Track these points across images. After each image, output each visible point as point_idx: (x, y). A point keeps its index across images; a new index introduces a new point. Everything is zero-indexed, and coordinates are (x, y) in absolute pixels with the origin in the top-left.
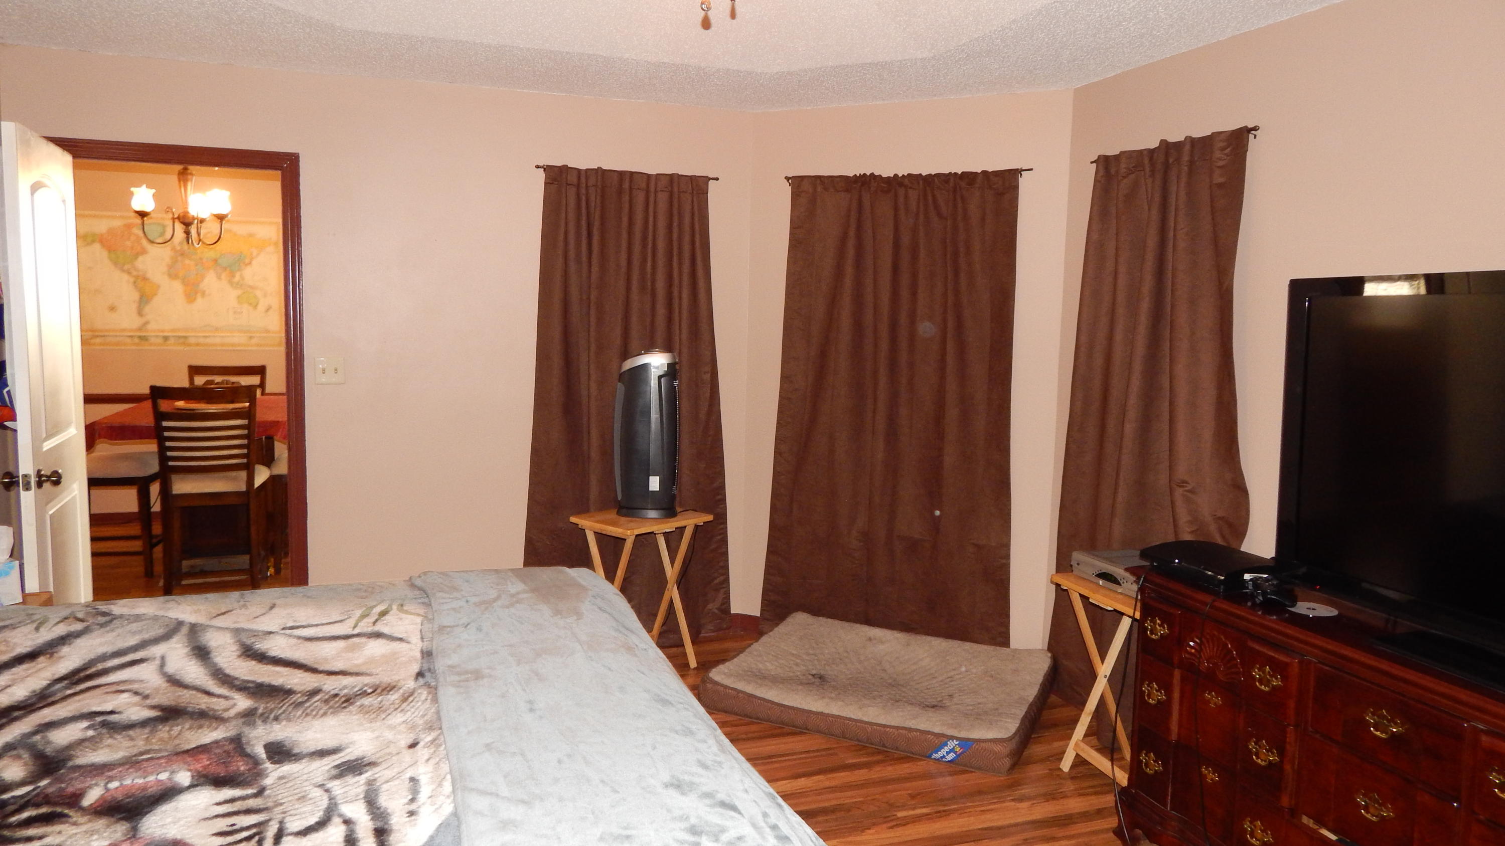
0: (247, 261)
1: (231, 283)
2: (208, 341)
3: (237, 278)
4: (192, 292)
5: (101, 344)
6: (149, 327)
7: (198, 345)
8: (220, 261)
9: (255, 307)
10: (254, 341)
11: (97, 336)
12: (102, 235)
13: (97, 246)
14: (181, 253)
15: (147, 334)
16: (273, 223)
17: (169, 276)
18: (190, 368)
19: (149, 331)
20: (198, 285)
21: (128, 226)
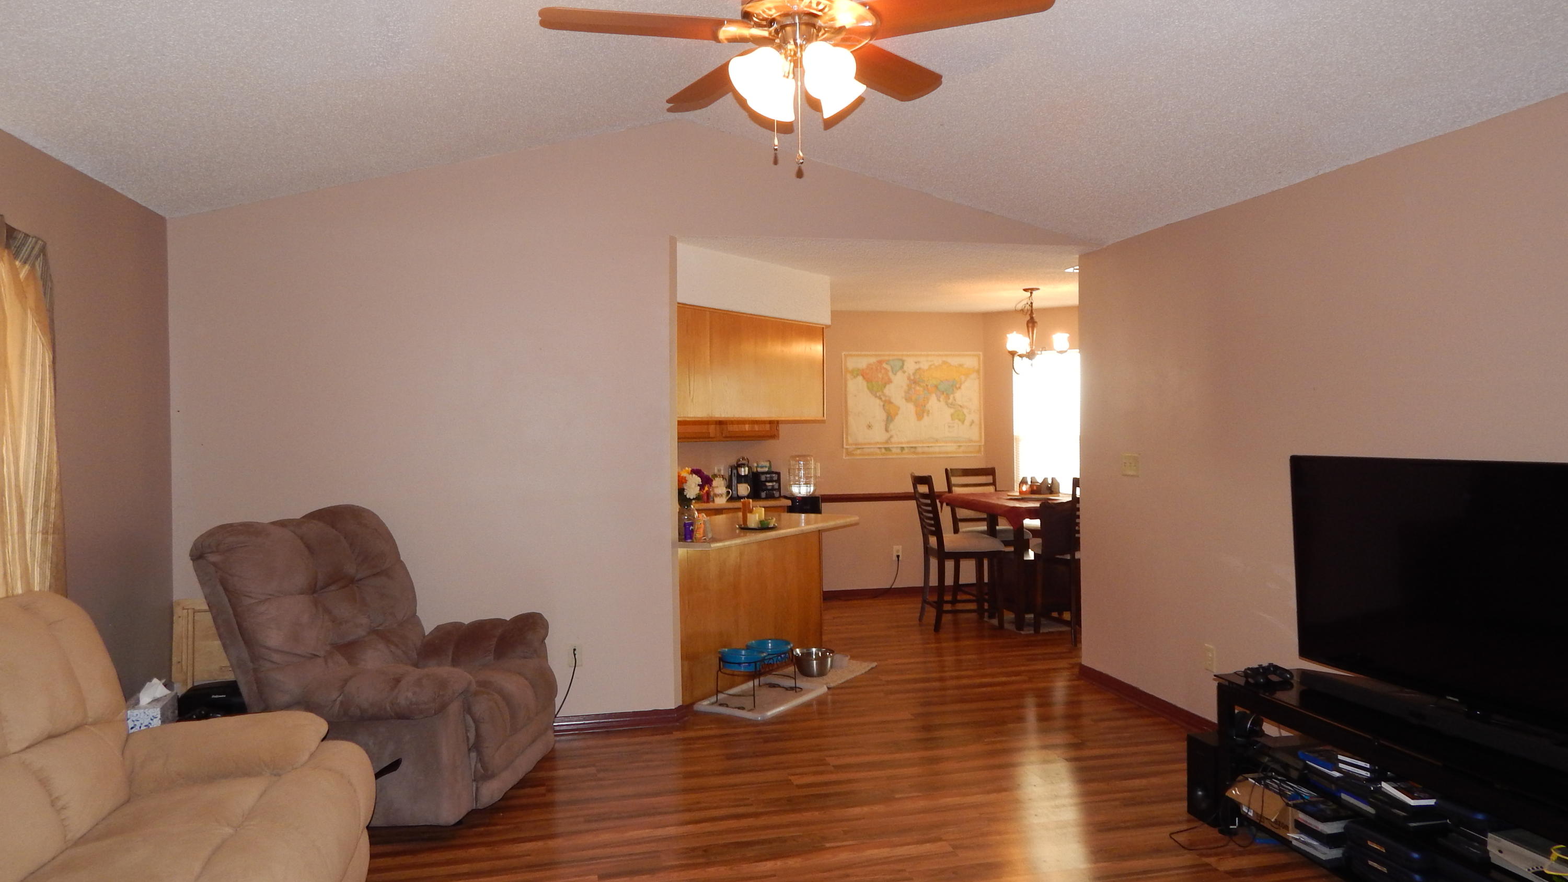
0: (958, 386)
1: (947, 404)
2: (931, 450)
3: (950, 401)
4: (921, 411)
5: (860, 455)
6: (893, 440)
7: (923, 453)
8: (939, 386)
9: (963, 423)
10: (962, 449)
11: (859, 448)
12: (863, 370)
13: (860, 378)
14: (914, 381)
15: (890, 446)
16: (975, 355)
17: (906, 399)
18: (946, 470)
19: (892, 443)
20: (925, 406)
21: (880, 362)
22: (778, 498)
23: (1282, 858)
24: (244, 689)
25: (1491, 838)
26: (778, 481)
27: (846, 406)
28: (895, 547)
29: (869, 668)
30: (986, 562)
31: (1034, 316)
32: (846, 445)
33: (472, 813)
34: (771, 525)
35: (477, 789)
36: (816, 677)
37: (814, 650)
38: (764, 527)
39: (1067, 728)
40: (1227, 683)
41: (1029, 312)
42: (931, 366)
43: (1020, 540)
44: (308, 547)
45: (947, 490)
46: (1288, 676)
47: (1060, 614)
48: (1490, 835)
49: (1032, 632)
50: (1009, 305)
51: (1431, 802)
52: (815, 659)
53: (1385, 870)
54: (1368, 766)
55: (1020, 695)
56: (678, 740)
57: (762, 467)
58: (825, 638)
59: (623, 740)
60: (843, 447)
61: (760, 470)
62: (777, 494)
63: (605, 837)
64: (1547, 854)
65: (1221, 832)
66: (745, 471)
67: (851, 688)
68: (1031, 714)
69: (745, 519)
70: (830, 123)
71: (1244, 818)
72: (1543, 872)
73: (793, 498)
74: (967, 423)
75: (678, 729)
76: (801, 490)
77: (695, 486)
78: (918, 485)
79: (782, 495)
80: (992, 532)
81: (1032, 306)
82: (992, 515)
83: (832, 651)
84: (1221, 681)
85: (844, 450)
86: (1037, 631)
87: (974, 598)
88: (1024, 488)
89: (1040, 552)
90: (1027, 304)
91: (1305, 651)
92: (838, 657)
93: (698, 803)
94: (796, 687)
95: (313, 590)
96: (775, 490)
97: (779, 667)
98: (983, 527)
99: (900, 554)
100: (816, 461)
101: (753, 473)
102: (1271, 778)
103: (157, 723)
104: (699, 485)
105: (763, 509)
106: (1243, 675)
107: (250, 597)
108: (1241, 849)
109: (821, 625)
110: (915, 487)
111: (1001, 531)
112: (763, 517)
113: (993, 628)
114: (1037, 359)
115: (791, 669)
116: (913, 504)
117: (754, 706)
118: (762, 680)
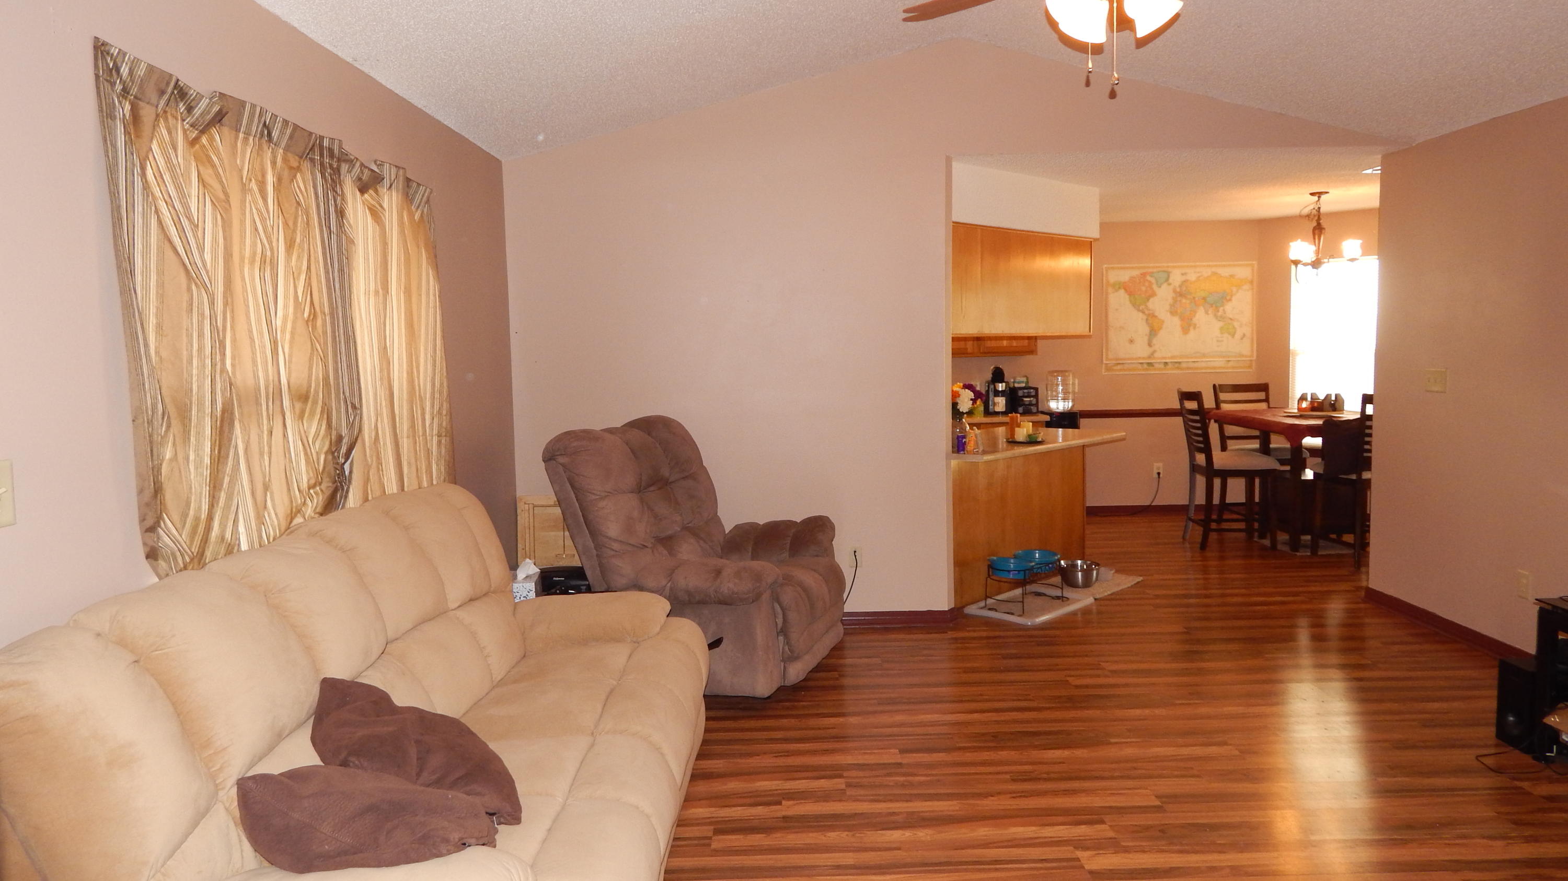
0: (1228, 298)
1: (1216, 316)
2: (1196, 365)
3: (1220, 314)
4: (1187, 325)
5: (1121, 370)
6: (1156, 355)
7: (1188, 368)
8: (1208, 299)
9: (1233, 336)
10: (1231, 364)
11: (1120, 364)
12: (1125, 283)
13: (1122, 292)
14: (1180, 294)
15: (1152, 361)
16: (1247, 265)
17: (1171, 313)
18: (1214, 386)
19: (1154, 358)
20: (1191, 319)
21: (1144, 275)
22: (1035, 413)
24: (589, 573)
26: (1036, 396)
27: (1107, 322)
28: (1155, 464)
29: (1135, 582)
30: (1257, 481)
31: (1321, 221)
32: (1106, 360)
33: (781, 689)
34: (1040, 439)
35: (785, 667)
36: (1082, 588)
37: (1079, 562)
38: (1032, 441)
39: (1345, 651)
40: (1550, 608)
41: (1316, 218)
42: (1199, 277)
43: (1298, 458)
45: (1215, 407)
47: (1340, 536)
49: (1309, 554)
50: (1293, 211)
52: (1080, 571)
55: (1292, 615)
56: (953, 639)
57: (1019, 383)
58: (1088, 551)
59: (901, 636)
60: (1102, 363)
61: (1016, 385)
62: (1034, 409)
63: (899, 718)
65: (1534, 758)
66: (1002, 387)
67: (1117, 600)
68: (1304, 637)
69: (1012, 433)
70: (1142, 43)
71: (1564, 746)
73: (1051, 414)
75: (953, 629)
76: (1058, 405)
77: (968, 401)
78: (1185, 401)
79: (1040, 410)
80: (1265, 449)
81: (1319, 212)
82: (1265, 431)
83: (1097, 565)
84: (1543, 605)
85: (1104, 366)
86: (1314, 552)
87: (1243, 518)
88: (1304, 405)
89: (1321, 472)
90: (1314, 209)
92: (1102, 569)
93: (981, 695)
94: (1063, 597)
95: (640, 489)
96: (1032, 405)
97: (1048, 576)
98: (1255, 445)
99: (1161, 471)
100: (1074, 377)
101: (1010, 388)
103: (532, 595)
104: (971, 399)
105: (1031, 424)
107: (594, 494)
108: (1559, 776)
109: (1083, 538)
110: (1182, 404)
111: (1276, 449)
112: (1031, 432)
113: (1264, 548)
114: (1324, 268)
115: (1057, 580)
116: (1179, 420)
117: (1023, 612)
118: (1030, 588)
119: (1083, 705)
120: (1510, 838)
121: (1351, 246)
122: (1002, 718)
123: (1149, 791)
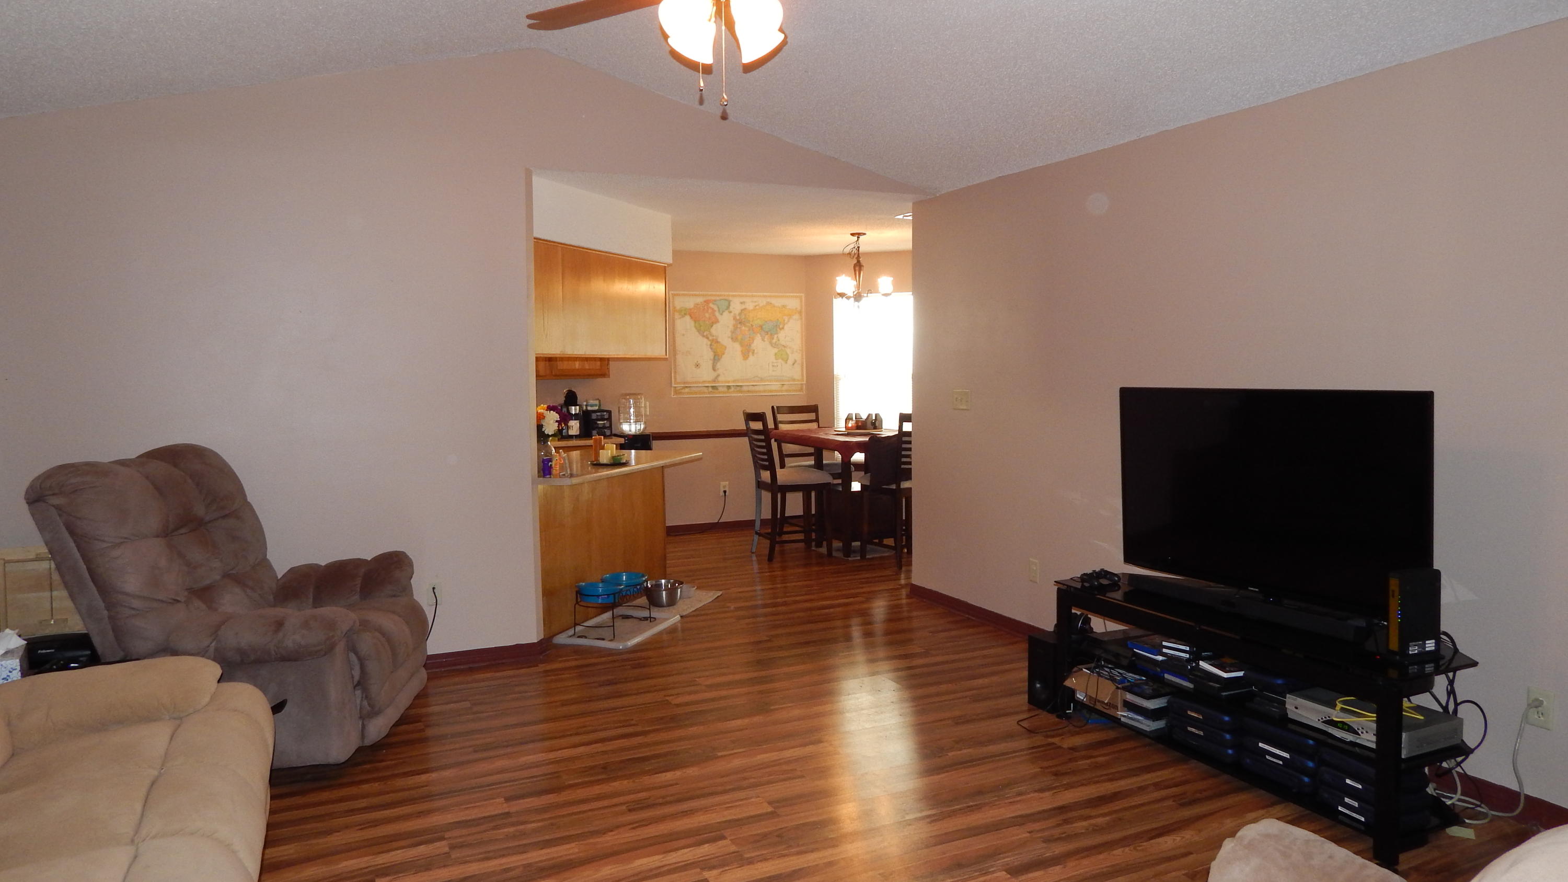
0: (781, 327)
1: (771, 343)
2: (757, 388)
3: (774, 341)
4: (747, 352)
5: (688, 393)
6: (720, 379)
7: (749, 391)
8: (764, 327)
9: (786, 362)
10: (785, 388)
11: (686, 387)
12: (690, 309)
13: (688, 318)
14: (740, 322)
15: (717, 385)
16: (796, 297)
17: (732, 339)
18: (773, 407)
19: (718, 382)
20: (750, 345)
21: (707, 302)
22: (608, 436)
23: (1112, 734)
24: (96, 641)
25: (1289, 698)
26: (609, 419)
28: (722, 483)
29: (716, 597)
30: (813, 494)
31: (860, 259)
32: (675, 384)
33: (359, 750)
35: (364, 727)
36: (665, 607)
37: (663, 581)
38: (616, 463)
39: (890, 644)
40: (1065, 588)
41: (856, 256)
42: (755, 306)
43: (847, 472)
44: (157, 488)
45: (774, 427)
46: (1116, 579)
47: (882, 540)
48: (1288, 695)
49: (859, 558)
50: (838, 249)
51: (1241, 674)
52: (665, 590)
53: (1201, 733)
54: (1188, 649)
55: (847, 617)
56: (544, 672)
57: (592, 406)
58: (669, 570)
59: (488, 675)
60: (671, 386)
61: (589, 408)
62: (608, 432)
63: (500, 763)
64: (1333, 706)
65: (1058, 717)
66: (575, 410)
67: (701, 615)
68: (856, 632)
69: (597, 455)
70: (749, 68)
71: (1080, 705)
72: (1333, 720)
73: (622, 435)
74: (790, 362)
75: (542, 662)
76: (630, 428)
77: (554, 422)
78: (750, 422)
79: (613, 432)
80: (819, 465)
81: (859, 250)
82: (819, 448)
83: (680, 583)
84: (1061, 586)
85: (673, 389)
86: (863, 556)
87: (802, 529)
88: (850, 424)
89: (868, 483)
90: (854, 248)
91: (1129, 558)
92: (684, 586)
93: (584, 727)
94: (650, 617)
95: (166, 533)
96: (606, 428)
97: (634, 598)
98: (811, 461)
99: (727, 489)
100: (645, 399)
101: (583, 411)
102: (1102, 667)
103: (16, 675)
104: (557, 421)
105: (615, 445)
106: (1079, 580)
107: (104, 541)
108: (1077, 729)
109: (664, 558)
110: (747, 424)
111: (828, 465)
112: (615, 452)
113: (821, 556)
114: (864, 300)
115: (643, 600)
116: (746, 440)
117: (614, 637)
118: (619, 611)
119: (687, 722)
120: (1055, 788)
121: (885, 282)
122: (610, 748)
123: (760, 799)
